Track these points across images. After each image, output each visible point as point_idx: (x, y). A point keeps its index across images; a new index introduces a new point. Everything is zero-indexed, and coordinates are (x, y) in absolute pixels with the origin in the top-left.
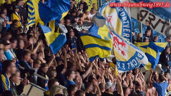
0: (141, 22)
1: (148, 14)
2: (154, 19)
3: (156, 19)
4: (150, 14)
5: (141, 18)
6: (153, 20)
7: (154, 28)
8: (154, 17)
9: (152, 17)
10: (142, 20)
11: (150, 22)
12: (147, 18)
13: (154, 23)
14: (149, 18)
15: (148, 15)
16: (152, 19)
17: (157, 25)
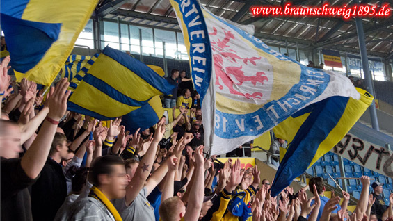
0: (340, 155)
1: (351, 140)
2: (362, 148)
3: (365, 147)
4: (354, 140)
5: (339, 149)
6: (361, 150)
7: (364, 162)
8: (361, 143)
9: (358, 144)
10: (341, 152)
11: (356, 152)
12: (349, 147)
13: (362, 154)
14: (353, 146)
15: (351, 142)
16: (358, 148)
17: (367, 157)
